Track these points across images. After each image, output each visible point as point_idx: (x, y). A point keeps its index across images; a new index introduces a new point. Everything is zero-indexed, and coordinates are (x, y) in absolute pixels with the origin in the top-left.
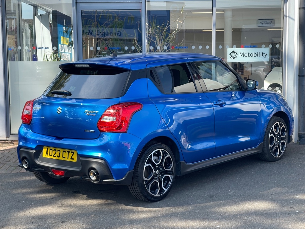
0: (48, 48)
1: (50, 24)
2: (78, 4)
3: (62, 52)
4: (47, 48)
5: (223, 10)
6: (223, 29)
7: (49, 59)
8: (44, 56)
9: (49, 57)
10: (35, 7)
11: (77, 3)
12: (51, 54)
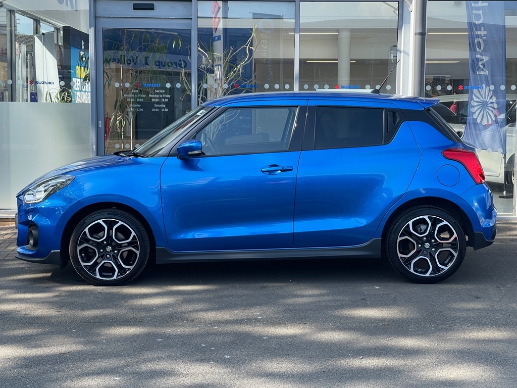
0: (52, 83)
1: (60, 46)
2: (97, 19)
3: (78, 89)
4: (50, 83)
5: (337, 30)
6: (337, 60)
7: (55, 100)
8: (47, 94)
9: (53, 96)
10: (37, 21)
11: (95, 17)
12: (57, 91)
